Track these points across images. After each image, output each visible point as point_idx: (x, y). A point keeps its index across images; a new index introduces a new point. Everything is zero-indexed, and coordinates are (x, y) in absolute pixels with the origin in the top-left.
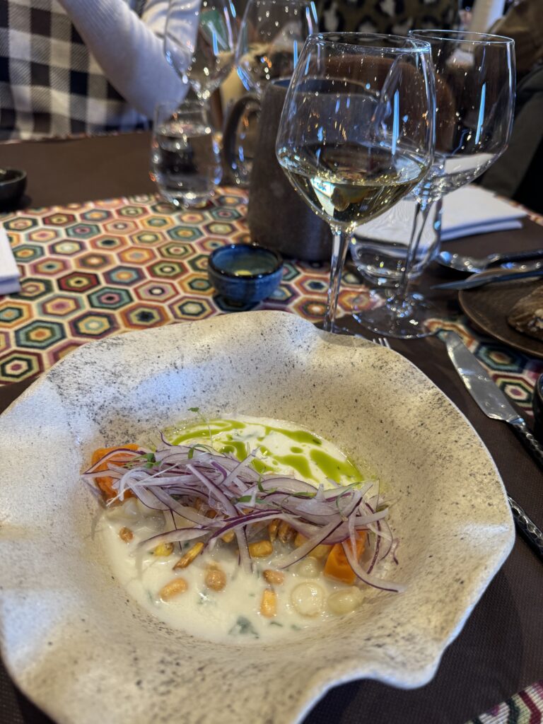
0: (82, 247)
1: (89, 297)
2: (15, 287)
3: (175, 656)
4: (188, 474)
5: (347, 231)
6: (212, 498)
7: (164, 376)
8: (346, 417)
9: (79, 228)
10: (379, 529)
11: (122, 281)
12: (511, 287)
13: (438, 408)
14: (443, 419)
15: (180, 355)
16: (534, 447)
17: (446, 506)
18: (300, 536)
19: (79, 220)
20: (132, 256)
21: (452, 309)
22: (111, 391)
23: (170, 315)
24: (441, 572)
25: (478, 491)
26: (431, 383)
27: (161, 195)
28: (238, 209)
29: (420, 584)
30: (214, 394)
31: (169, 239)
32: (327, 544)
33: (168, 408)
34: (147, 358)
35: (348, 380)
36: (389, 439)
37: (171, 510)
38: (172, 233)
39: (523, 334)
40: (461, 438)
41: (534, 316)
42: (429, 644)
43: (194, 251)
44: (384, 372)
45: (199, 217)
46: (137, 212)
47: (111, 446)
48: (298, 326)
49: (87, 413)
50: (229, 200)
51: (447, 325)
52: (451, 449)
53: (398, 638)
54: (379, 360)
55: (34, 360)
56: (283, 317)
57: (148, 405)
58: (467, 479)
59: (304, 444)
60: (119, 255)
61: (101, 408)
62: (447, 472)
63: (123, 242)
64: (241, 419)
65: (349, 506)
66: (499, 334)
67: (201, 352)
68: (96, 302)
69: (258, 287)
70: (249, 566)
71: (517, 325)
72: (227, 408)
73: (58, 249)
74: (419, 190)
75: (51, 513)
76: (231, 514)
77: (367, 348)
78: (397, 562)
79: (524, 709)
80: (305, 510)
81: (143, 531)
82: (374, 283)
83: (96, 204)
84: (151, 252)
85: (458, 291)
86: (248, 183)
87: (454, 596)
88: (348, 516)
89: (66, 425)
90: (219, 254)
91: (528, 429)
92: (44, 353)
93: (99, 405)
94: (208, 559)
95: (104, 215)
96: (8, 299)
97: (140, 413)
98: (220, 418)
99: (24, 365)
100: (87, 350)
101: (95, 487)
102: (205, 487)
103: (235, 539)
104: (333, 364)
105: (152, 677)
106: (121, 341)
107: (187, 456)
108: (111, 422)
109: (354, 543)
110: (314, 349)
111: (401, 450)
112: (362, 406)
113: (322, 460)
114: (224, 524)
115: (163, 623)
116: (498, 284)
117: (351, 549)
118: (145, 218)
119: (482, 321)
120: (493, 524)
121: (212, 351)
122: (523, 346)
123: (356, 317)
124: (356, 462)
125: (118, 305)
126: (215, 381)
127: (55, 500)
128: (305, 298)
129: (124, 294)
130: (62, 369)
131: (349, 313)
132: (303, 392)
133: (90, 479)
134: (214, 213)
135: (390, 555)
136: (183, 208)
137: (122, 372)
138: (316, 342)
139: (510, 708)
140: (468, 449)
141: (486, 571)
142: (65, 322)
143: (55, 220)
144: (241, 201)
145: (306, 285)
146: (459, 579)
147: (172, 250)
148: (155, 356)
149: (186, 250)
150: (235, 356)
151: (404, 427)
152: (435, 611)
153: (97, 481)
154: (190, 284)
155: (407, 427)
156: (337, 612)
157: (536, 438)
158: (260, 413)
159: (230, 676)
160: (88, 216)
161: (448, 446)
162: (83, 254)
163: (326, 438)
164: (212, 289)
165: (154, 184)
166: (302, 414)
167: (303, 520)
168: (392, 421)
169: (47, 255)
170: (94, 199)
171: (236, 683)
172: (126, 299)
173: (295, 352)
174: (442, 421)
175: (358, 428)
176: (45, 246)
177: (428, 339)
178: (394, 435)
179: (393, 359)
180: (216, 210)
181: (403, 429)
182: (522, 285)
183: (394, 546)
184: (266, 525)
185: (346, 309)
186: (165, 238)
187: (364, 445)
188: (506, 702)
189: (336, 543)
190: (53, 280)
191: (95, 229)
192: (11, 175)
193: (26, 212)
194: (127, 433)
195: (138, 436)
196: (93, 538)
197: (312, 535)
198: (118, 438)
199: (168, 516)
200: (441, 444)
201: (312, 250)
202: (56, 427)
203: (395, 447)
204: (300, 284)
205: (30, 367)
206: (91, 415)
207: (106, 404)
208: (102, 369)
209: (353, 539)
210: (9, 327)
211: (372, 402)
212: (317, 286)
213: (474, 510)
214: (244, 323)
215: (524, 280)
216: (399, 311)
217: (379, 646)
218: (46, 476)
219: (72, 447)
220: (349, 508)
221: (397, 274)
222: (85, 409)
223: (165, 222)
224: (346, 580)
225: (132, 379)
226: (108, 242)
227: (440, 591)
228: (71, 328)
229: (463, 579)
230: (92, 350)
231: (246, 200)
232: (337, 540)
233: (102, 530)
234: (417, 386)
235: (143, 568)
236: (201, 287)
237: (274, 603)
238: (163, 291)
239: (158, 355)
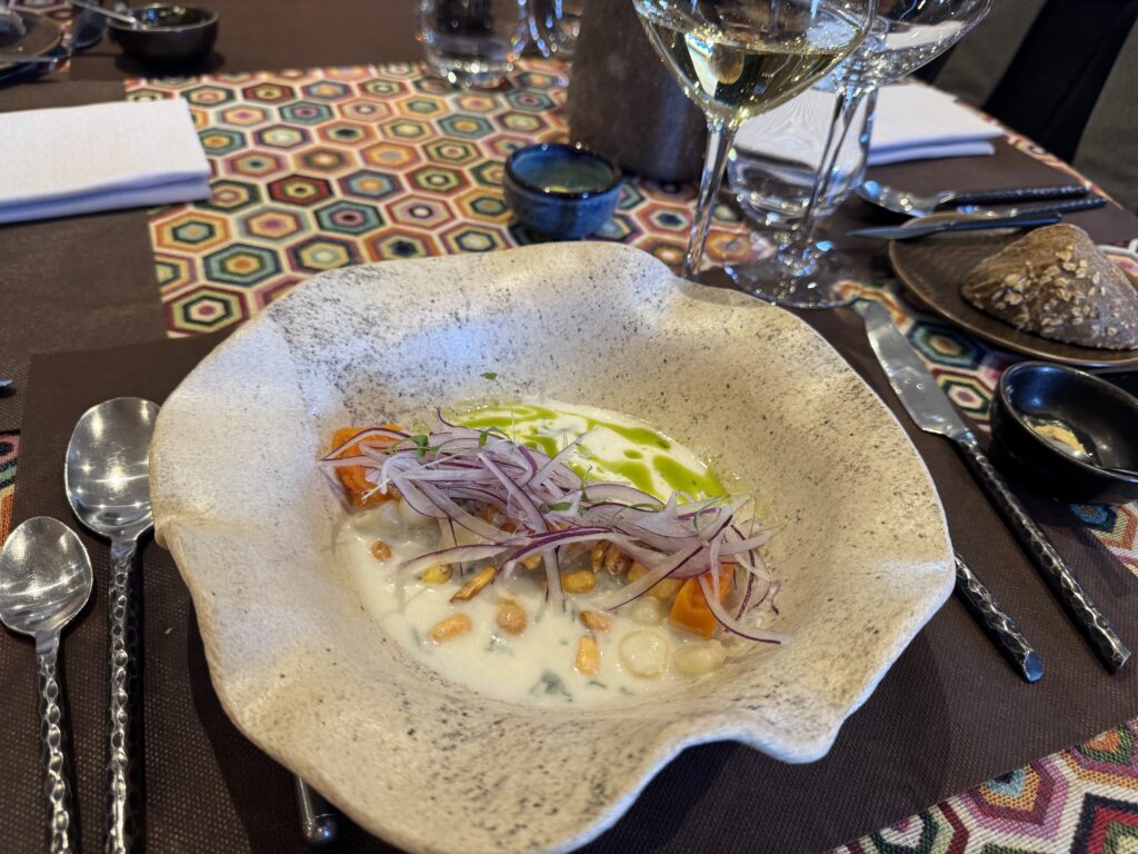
0: (305, 137)
1: (316, 213)
2: (202, 191)
3: (461, 705)
4: (477, 468)
5: (730, 125)
6: (512, 503)
7: (440, 330)
8: (711, 410)
9: (300, 108)
10: (753, 564)
11: (367, 193)
12: (971, 242)
13: (852, 400)
14: (859, 415)
15: (465, 301)
16: (987, 475)
17: (856, 535)
18: (637, 566)
19: (300, 96)
20: (382, 156)
21: (878, 268)
22: (361, 345)
23: (442, 249)
24: (846, 619)
25: (904, 516)
26: (844, 363)
27: (429, 64)
28: (551, 93)
29: (813, 634)
30: (513, 366)
31: (441, 133)
32: (678, 578)
33: (444, 381)
34: (415, 301)
35: (717, 356)
36: (774, 443)
37: (450, 519)
38: (446, 124)
39: (983, 312)
40: (883, 442)
41: (1003, 285)
42: (824, 711)
43: (480, 154)
44: (773, 344)
45: (488, 102)
46: (391, 89)
47: (359, 425)
48: (647, 268)
49: (326, 373)
50: (537, 80)
51: (869, 292)
52: (868, 457)
53: (780, 700)
54: (768, 326)
55: (234, 301)
56: (625, 253)
57: (415, 373)
58: (889, 499)
59: (643, 446)
60: (363, 153)
61: (347, 368)
62: (858, 490)
63: (368, 134)
64: (551, 405)
65: (713, 526)
66: (947, 309)
67: (495, 298)
68: (327, 222)
69: (580, 214)
70: (560, 603)
71: (975, 298)
72: (530, 388)
73: (268, 137)
74: (844, 71)
75: (275, 508)
76: (539, 530)
77: (750, 307)
78: (777, 612)
79: (945, 826)
80: (648, 527)
81: (408, 546)
82: (760, 221)
83: (326, 74)
84: (412, 151)
85: (888, 241)
86: (569, 52)
87: (864, 650)
88: (710, 541)
89: (297, 388)
90: (522, 158)
91: (980, 448)
92: (249, 293)
93: (345, 363)
94: (502, 591)
95: (339, 90)
96: (191, 209)
97: (402, 383)
98: (520, 402)
99: (219, 309)
100: (326, 280)
101: (336, 482)
102: (503, 488)
103: (542, 564)
104: (696, 330)
105: (428, 726)
106: (376, 273)
107: (477, 443)
108: (360, 391)
109: (716, 578)
110: (668, 306)
111: (791, 458)
112: (736, 395)
113: (670, 470)
114: (528, 542)
115: (435, 673)
116: (950, 235)
117: (712, 587)
118: (403, 98)
119: (923, 289)
120: (925, 561)
121: (512, 299)
122: (982, 328)
123: (729, 271)
124: (721, 476)
125: (361, 229)
126: (515, 346)
127: (281, 492)
128: (650, 238)
129: (370, 212)
130: (290, 303)
131: (719, 265)
132: (647, 370)
133: (330, 469)
134: (512, 98)
135: (767, 603)
136: (463, 87)
137: (377, 320)
138: (672, 295)
139: (925, 823)
140: (894, 457)
141: (913, 619)
142: (281, 248)
143: (261, 93)
144: (555, 81)
145: (654, 217)
146: (873, 628)
147: (445, 151)
148: (426, 300)
149: (467, 152)
150: (548, 309)
151: (798, 425)
152: (835, 669)
153: (340, 473)
154: (473, 204)
155: (803, 426)
156: (688, 674)
157: (991, 462)
158: (580, 398)
159: (539, 732)
160: (315, 90)
161: (865, 453)
162: (307, 148)
163: (677, 441)
164: (508, 214)
165: (421, 45)
166: (643, 405)
167: (641, 544)
168: (782, 417)
169: (251, 145)
170: (325, 65)
171: (549, 740)
172: (373, 220)
173: (640, 308)
174: (856, 418)
175: (727, 428)
176: (248, 133)
177: (837, 310)
178: (782, 437)
179: (789, 325)
180: (516, 93)
181: (797, 429)
182: (987, 240)
183: (773, 591)
184: (588, 549)
185: (714, 258)
186: (433, 131)
187: (735, 452)
188: (920, 815)
189: (689, 577)
190: (262, 184)
191: (324, 111)
192: (193, 16)
193: (215, 78)
194: (382, 411)
195: (398, 417)
196: (333, 552)
197: (654, 566)
198: (370, 416)
199: (446, 529)
200: (853, 450)
201: (667, 160)
202: (282, 389)
203: (783, 456)
204: (645, 215)
205: (228, 312)
206: (331, 377)
207: (354, 363)
208: (348, 311)
209: (715, 572)
210: (194, 251)
211: (752, 388)
212: (670, 220)
213: (898, 542)
214: (564, 258)
215: (990, 233)
216: (796, 266)
217: (754, 708)
218: (267, 457)
219: (304, 420)
220: (711, 530)
221: (796, 208)
222: (324, 367)
223: (434, 106)
224: (700, 630)
225: (392, 330)
226: (346, 133)
227: (843, 643)
228: (289, 258)
229: (878, 627)
230: (334, 282)
231: (564, 81)
232: (692, 573)
233: (346, 543)
234: (822, 368)
235: (407, 598)
236: (490, 209)
237: (595, 655)
238: (431, 212)
239: (432, 298)
